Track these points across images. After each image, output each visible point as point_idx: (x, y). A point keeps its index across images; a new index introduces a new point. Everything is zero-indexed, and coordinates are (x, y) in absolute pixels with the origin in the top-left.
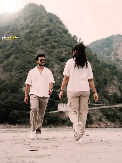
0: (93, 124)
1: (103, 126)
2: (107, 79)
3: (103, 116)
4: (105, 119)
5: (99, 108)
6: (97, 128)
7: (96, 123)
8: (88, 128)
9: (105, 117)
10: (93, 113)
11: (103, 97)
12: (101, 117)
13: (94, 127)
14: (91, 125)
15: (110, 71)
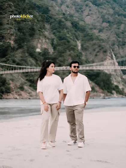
0: (10, 94)
1: (26, 96)
2: (35, 27)
3: (25, 83)
4: (29, 87)
5: (21, 71)
6: (16, 98)
7: (16, 92)
8: (3, 99)
9: (29, 83)
10: (11, 78)
11: (27, 54)
12: (22, 84)
13: (12, 97)
14: (8, 96)
15: (40, 15)
